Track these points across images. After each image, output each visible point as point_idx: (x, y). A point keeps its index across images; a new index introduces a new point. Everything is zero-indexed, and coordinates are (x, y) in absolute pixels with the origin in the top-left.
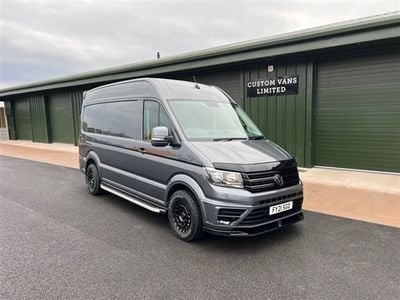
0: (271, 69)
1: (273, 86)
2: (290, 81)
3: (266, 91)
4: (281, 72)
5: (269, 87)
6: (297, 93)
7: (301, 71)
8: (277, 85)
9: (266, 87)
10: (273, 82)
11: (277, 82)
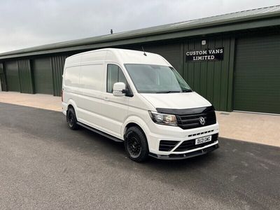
0: (204, 43)
1: (205, 55)
2: (218, 51)
3: (200, 58)
4: (211, 45)
5: (202, 55)
6: (222, 59)
7: (226, 44)
8: (208, 54)
9: (200, 56)
10: (205, 52)
11: (208, 52)
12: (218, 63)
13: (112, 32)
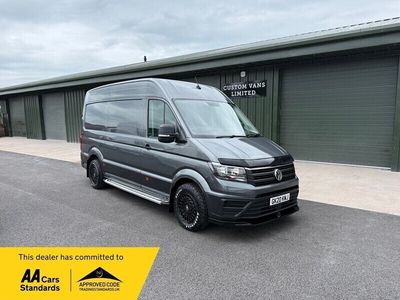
0: (243, 74)
1: (245, 90)
2: (259, 85)
3: (239, 94)
4: (252, 77)
5: (242, 90)
6: (265, 95)
7: (269, 76)
8: (248, 89)
9: (239, 91)
10: (245, 86)
11: (248, 86)
12: (260, 99)
13: (145, 59)
